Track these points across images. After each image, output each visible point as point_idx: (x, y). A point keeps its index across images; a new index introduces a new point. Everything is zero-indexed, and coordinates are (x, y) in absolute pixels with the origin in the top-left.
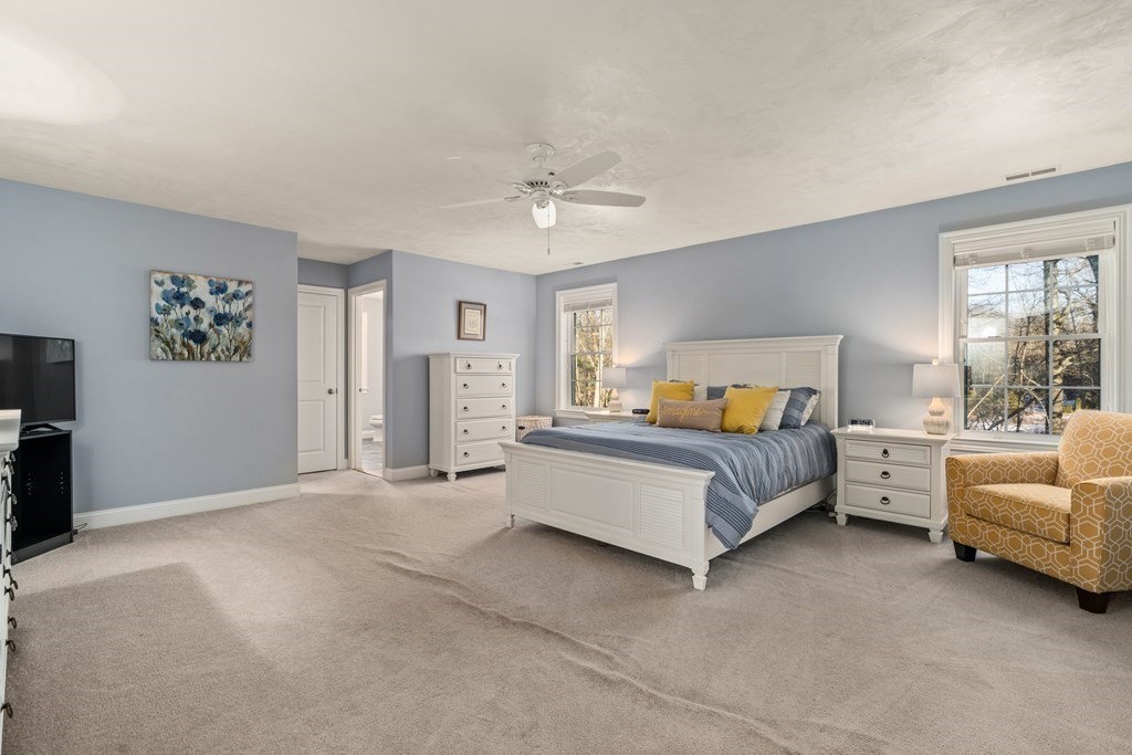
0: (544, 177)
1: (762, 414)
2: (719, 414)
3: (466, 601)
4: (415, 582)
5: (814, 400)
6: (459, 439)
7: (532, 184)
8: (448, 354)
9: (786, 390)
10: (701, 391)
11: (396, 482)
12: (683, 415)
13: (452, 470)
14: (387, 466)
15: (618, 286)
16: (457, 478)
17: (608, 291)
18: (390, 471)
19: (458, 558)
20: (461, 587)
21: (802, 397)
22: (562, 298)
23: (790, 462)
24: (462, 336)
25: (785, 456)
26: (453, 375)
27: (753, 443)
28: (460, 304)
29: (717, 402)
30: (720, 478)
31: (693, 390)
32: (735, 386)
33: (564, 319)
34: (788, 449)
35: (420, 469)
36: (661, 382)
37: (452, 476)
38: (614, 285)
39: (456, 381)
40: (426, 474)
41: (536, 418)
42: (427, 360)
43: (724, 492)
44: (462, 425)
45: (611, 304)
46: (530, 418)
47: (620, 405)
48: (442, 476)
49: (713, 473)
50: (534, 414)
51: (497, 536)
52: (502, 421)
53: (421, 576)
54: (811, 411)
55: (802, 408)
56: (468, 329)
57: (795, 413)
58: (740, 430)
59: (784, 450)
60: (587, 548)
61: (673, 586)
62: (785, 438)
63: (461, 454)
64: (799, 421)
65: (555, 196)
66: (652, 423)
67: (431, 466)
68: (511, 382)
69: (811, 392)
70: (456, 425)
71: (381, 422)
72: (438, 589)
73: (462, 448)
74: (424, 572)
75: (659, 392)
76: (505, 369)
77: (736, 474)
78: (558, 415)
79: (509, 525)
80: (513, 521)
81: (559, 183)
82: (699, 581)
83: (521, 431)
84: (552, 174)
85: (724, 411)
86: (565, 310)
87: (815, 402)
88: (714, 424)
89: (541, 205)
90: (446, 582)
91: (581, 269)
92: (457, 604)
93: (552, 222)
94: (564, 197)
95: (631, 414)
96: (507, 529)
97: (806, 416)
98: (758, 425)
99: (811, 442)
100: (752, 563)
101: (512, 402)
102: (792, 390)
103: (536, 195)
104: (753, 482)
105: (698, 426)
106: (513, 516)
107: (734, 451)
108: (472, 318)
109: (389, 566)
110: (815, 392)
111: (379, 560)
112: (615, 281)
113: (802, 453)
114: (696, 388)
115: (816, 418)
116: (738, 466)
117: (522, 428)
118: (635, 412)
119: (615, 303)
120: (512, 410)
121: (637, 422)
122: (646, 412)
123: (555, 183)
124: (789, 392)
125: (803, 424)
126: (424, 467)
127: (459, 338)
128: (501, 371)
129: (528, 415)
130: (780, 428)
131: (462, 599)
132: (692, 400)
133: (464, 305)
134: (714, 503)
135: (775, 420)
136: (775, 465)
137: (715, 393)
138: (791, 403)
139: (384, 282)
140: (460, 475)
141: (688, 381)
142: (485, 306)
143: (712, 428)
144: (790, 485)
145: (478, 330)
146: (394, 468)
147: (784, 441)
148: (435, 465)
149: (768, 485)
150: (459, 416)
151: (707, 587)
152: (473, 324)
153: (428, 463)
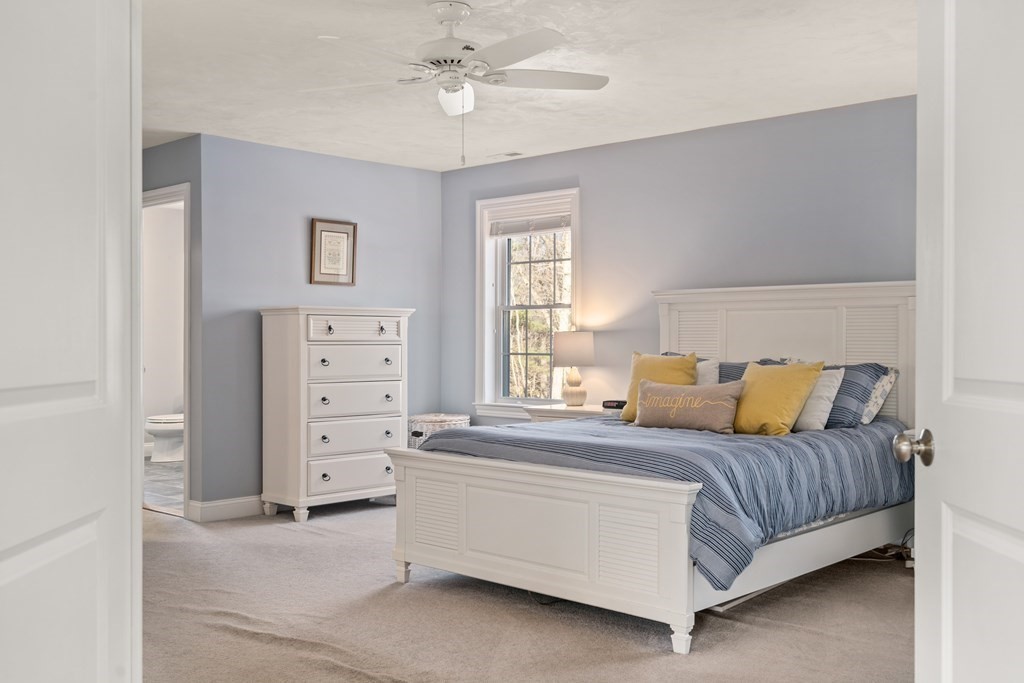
0: (456, 53)
1: (796, 405)
2: (731, 405)
3: (346, 665)
4: (267, 647)
5: (885, 384)
6: (314, 451)
7: (437, 63)
8: (296, 309)
9: (837, 368)
10: (708, 370)
11: (208, 523)
12: (675, 408)
13: (302, 503)
14: (192, 497)
15: (581, 192)
16: (310, 516)
17: (564, 201)
18: (197, 505)
19: (327, 619)
20: (335, 651)
21: (864, 379)
22: (486, 213)
23: (832, 477)
24: (317, 277)
25: (823, 467)
26: (304, 344)
27: (770, 447)
28: (312, 223)
29: (731, 387)
30: (709, 492)
31: (694, 368)
32: (764, 362)
33: (491, 246)
34: (829, 456)
35: (248, 503)
36: (646, 356)
37: (302, 513)
38: (575, 191)
39: (309, 355)
40: (256, 511)
41: (442, 417)
42: (258, 319)
43: (714, 512)
44: (318, 429)
45: (568, 224)
46: (432, 417)
47: (583, 394)
48: (285, 512)
49: (699, 486)
50: (439, 410)
51: (384, 593)
52: (385, 422)
53: (275, 639)
54: (881, 402)
55: (865, 397)
56: (325, 267)
57: (852, 404)
58: (762, 430)
59: (820, 457)
60: (520, 606)
61: (643, 650)
62: (826, 441)
63: (316, 476)
64: (858, 416)
65: (472, 77)
66: (630, 421)
67: (265, 496)
68: (401, 356)
69: (879, 371)
70: (308, 428)
71: (181, 426)
72: (305, 654)
73: (319, 466)
74: (279, 635)
75: (642, 371)
76: (390, 334)
77: (736, 488)
78: (480, 412)
79: (402, 578)
80: (407, 572)
81: (478, 63)
82: (681, 641)
83: (417, 439)
84: (467, 48)
85: (739, 400)
86: (491, 234)
87: (888, 388)
88: (723, 420)
89: (452, 88)
90: (314, 646)
91: (517, 163)
92: (334, 669)
93: (469, 107)
94: (485, 79)
95: (600, 408)
96: (398, 584)
97: (872, 409)
98: (790, 421)
99: (872, 448)
100: (766, 625)
101: (401, 391)
102: (847, 368)
103: (445, 77)
104: (764, 502)
105: (698, 424)
106: (408, 564)
107: (736, 457)
108: (334, 245)
109: (226, 629)
110: (885, 371)
111: (210, 622)
112: (577, 186)
113: (854, 464)
114: (699, 365)
115: (890, 412)
116: (741, 479)
117: (417, 434)
118: (607, 405)
119: (575, 220)
120: (402, 402)
121: (606, 420)
122: (620, 405)
123: (472, 64)
124: (843, 370)
125: (866, 420)
126: (253, 499)
127: (311, 280)
128: (383, 337)
129: (428, 412)
130: (826, 428)
131: (339, 663)
132: (694, 384)
133: (319, 226)
134: (702, 529)
135: (819, 416)
136: (804, 480)
137: (729, 372)
138: (845, 388)
139: (186, 187)
140: (315, 511)
141: (688, 353)
142: (355, 227)
143: (718, 427)
144: (830, 512)
145: (343, 269)
146: (205, 499)
147: (823, 445)
148: (272, 495)
149: (789, 507)
150: (314, 413)
151: (691, 650)
152: (335, 257)
153: (261, 492)
